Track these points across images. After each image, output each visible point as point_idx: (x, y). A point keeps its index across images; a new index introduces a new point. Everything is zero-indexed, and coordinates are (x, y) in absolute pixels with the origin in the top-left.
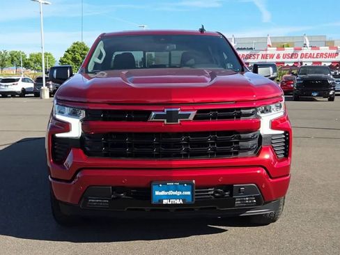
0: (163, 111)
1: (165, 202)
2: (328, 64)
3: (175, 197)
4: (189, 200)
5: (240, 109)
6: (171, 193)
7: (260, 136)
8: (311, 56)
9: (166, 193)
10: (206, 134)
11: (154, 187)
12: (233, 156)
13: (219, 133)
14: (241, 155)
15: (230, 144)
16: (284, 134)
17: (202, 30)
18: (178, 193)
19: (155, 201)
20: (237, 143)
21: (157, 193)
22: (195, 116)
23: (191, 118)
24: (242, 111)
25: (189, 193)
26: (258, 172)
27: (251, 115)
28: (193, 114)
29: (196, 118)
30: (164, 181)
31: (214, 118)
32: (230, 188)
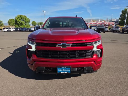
0: (61, 44)
1: (62, 73)
2: (103, 25)
3: (65, 71)
4: (69, 72)
5: (87, 43)
6: (63, 70)
7: (93, 51)
8: (100, 23)
9: (62, 70)
10: (75, 51)
11: (58, 68)
12: (84, 58)
13: (80, 51)
14: (87, 57)
15: (83, 54)
16: (101, 50)
17: (76, 17)
18: (66, 70)
19: (58, 72)
20: (86, 53)
21: (59, 70)
22: (72, 45)
23: (70, 46)
24: (88, 43)
25: (69, 70)
26: (92, 63)
27: (91, 44)
28: (71, 45)
29: (72, 46)
30: (61, 66)
31: (78, 46)
32: (83, 68)
